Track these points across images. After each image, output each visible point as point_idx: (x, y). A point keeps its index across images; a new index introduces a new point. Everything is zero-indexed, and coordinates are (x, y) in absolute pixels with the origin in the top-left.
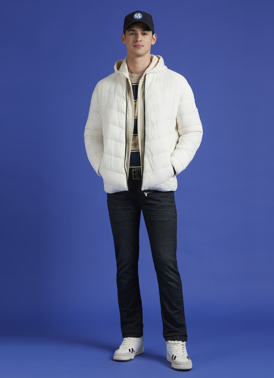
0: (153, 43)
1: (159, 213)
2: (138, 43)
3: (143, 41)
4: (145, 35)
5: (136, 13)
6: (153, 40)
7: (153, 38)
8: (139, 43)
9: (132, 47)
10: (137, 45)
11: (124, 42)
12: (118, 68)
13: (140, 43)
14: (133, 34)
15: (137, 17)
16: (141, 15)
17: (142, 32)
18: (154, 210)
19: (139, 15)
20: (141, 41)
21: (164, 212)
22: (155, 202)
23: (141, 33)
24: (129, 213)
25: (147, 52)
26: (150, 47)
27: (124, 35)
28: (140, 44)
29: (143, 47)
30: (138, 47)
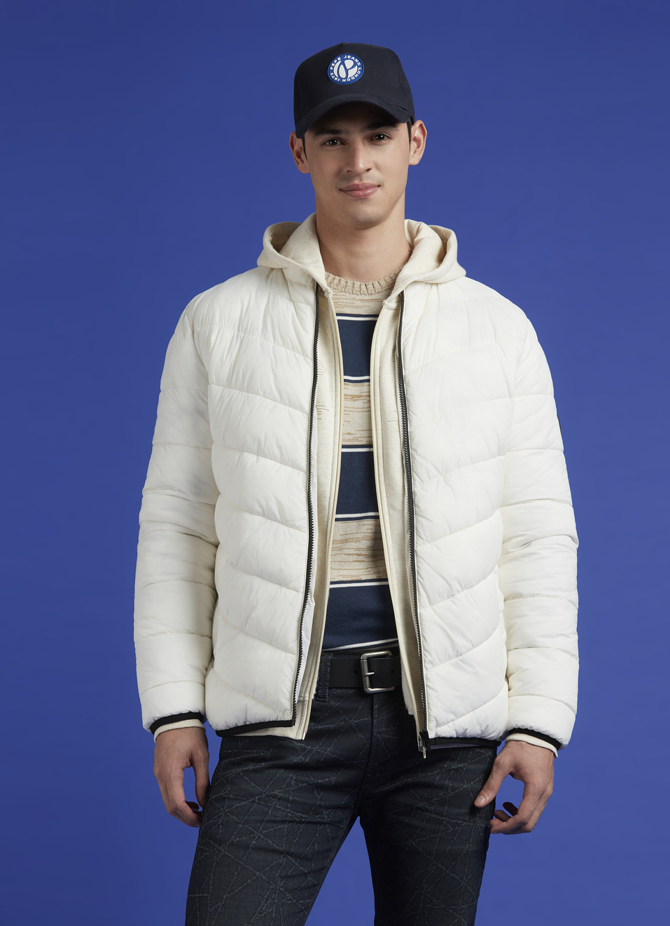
0: (415, 159)
2: (357, 182)
3: (378, 167)
4: (383, 142)
5: (335, 57)
6: (414, 144)
7: (414, 140)
8: (361, 180)
9: (336, 193)
10: (357, 188)
11: (303, 168)
12: (279, 246)
13: (368, 179)
14: (334, 145)
15: (343, 74)
16: (355, 64)
17: (369, 132)
19: (349, 63)
20: (368, 170)
27: (300, 142)
28: (367, 181)
29: (379, 188)
30: (361, 193)
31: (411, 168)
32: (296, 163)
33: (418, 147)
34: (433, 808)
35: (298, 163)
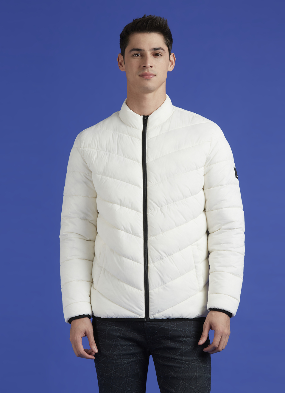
0: (171, 69)
1: (185, 363)
3: (155, 67)
6: (170, 63)
7: (171, 61)
8: (148, 71)
9: (137, 77)
10: (146, 74)
11: (122, 69)
14: (138, 56)
17: (152, 51)
18: (176, 359)
20: (151, 67)
21: (192, 363)
22: (177, 345)
23: (151, 54)
24: (132, 362)
25: (161, 85)
26: (165, 76)
27: (122, 58)
28: (151, 72)
29: (155, 76)
30: (147, 77)
31: (169, 72)
32: (119, 67)
33: (172, 64)
34: (178, 357)
35: (120, 67)
